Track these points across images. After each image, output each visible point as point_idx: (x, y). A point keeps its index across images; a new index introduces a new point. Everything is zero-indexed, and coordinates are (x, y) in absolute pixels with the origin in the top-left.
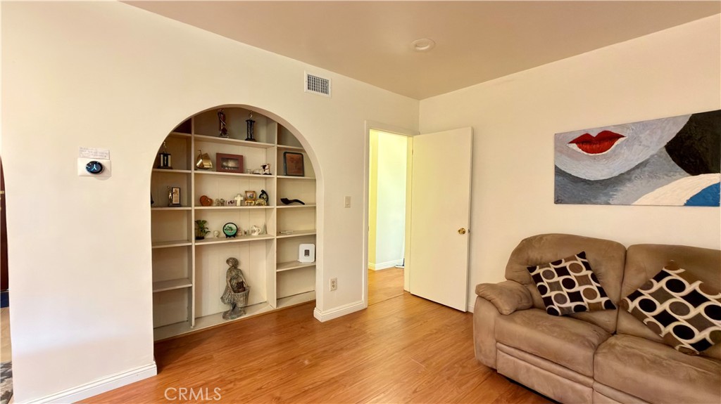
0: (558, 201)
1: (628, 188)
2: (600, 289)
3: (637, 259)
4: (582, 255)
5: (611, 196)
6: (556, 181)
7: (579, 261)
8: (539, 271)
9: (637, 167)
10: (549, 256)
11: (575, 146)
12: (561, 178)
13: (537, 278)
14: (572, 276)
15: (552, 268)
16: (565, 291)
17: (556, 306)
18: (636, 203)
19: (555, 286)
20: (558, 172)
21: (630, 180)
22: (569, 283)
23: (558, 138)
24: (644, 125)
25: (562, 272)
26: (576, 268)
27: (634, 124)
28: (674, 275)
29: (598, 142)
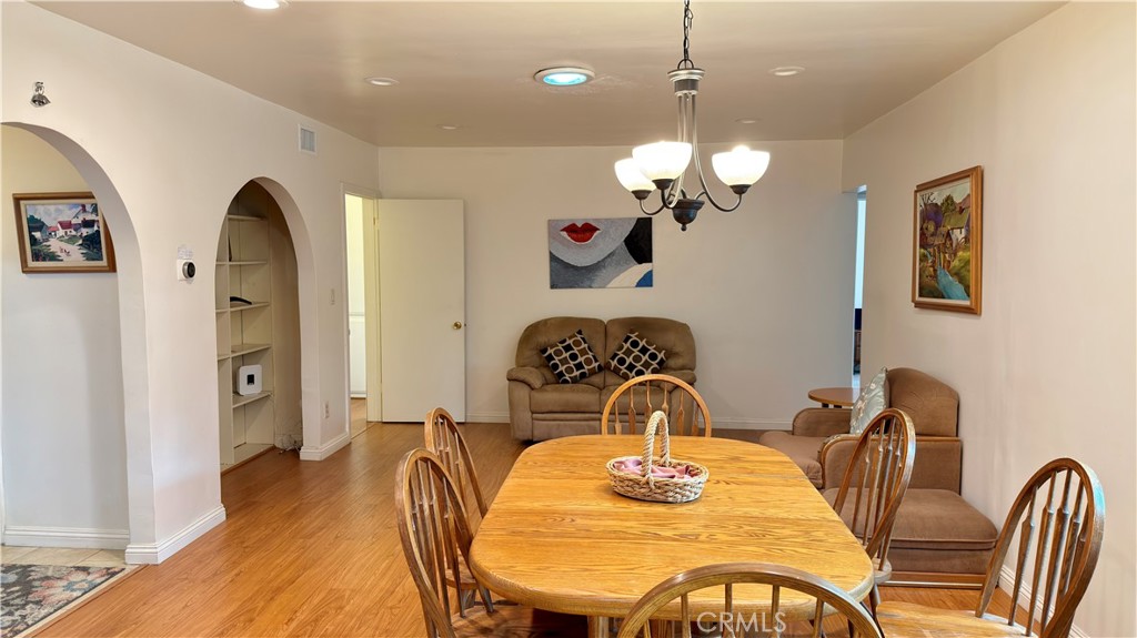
0: (553, 286)
1: (603, 273)
2: (594, 357)
3: (613, 330)
4: (580, 332)
5: (592, 281)
6: (551, 266)
7: (579, 337)
8: (550, 351)
9: (609, 256)
10: (555, 338)
11: (565, 234)
12: (554, 264)
13: (550, 358)
14: (576, 350)
15: (560, 347)
16: (572, 363)
17: (567, 377)
18: (609, 286)
19: (564, 361)
20: (553, 258)
21: (604, 267)
22: (574, 357)
23: (551, 224)
24: (611, 222)
25: (568, 348)
26: (577, 343)
27: (606, 220)
28: (634, 337)
29: (581, 232)
